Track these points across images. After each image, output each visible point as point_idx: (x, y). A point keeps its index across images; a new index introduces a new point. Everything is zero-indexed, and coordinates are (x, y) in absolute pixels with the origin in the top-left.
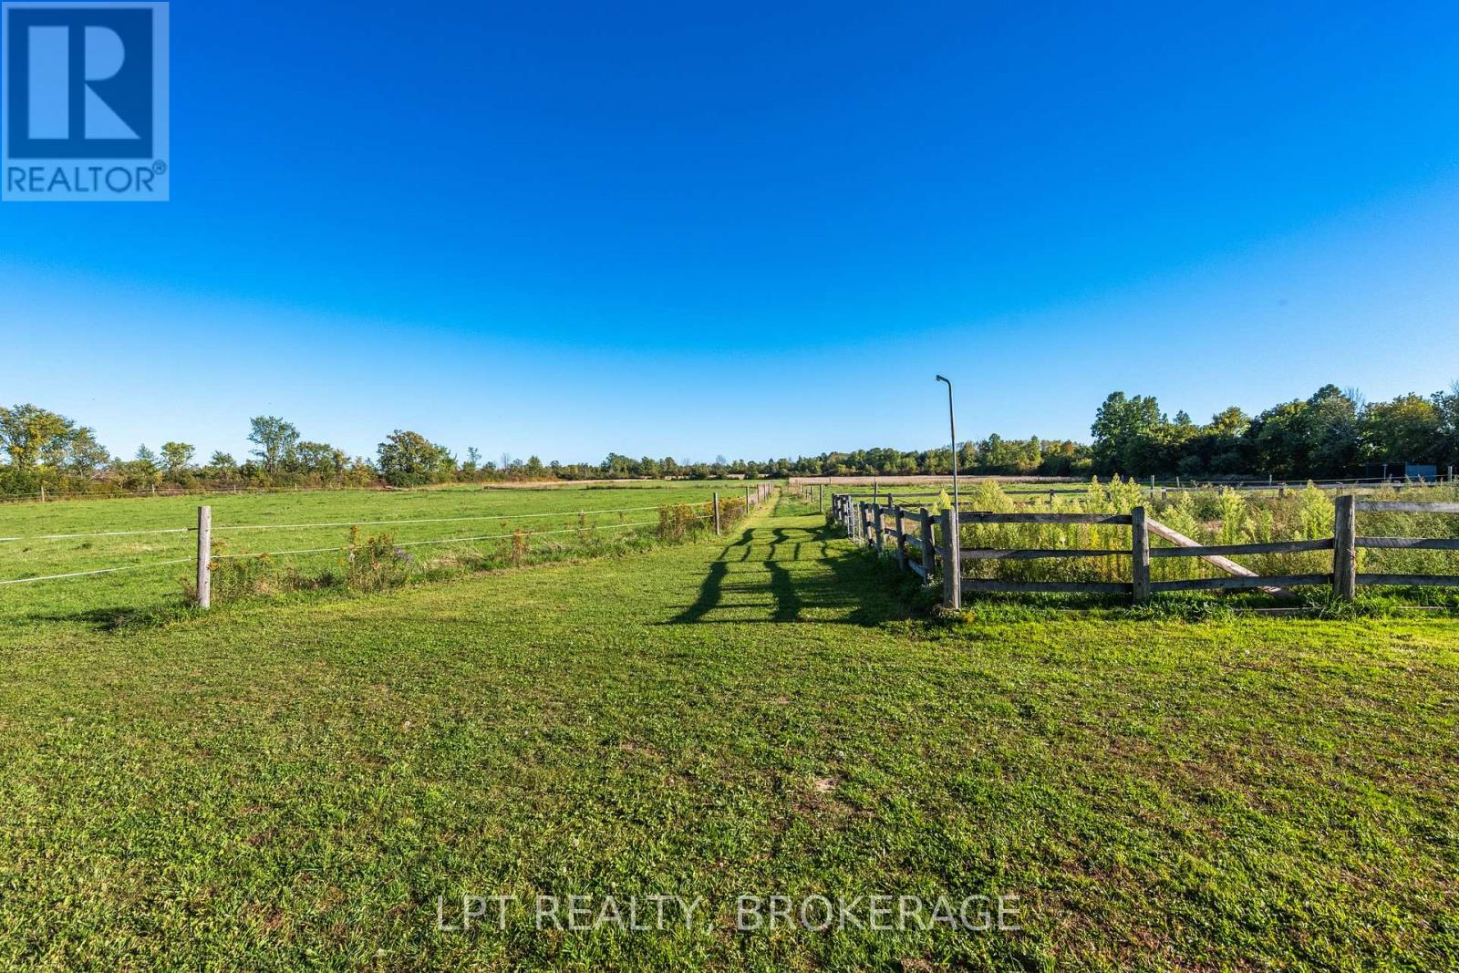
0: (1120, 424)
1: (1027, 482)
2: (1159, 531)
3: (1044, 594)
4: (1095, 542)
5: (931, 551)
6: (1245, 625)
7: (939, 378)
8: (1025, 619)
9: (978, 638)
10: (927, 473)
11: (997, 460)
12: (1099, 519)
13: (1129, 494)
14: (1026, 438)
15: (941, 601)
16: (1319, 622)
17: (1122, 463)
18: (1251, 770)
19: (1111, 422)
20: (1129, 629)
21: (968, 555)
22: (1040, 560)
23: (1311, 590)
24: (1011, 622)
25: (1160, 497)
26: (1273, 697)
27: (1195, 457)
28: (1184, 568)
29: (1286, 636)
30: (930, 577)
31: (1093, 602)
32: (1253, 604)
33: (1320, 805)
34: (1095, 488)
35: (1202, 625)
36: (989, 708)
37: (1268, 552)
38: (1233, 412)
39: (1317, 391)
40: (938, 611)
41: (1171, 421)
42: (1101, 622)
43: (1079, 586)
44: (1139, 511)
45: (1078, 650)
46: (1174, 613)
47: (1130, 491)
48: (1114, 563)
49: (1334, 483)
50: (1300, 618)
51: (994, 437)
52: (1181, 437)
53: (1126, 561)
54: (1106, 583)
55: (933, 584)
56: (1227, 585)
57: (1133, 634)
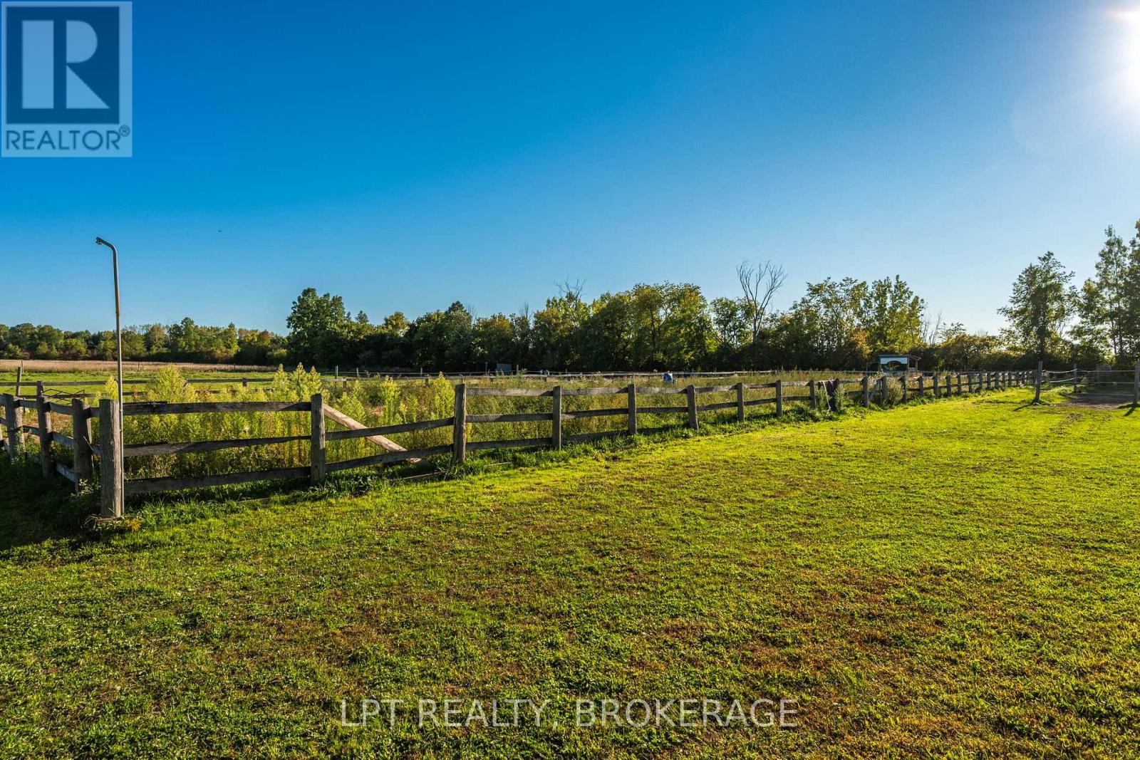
0: (312, 318)
1: (222, 371)
2: (335, 416)
3: (225, 486)
4: (279, 430)
5: (86, 451)
6: (396, 492)
7: (99, 241)
8: (203, 517)
9: (144, 546)
10: (101, 357)
11: (190, 346)
12: (282, 406)
13: (310, 383)
14: (223, 326)
15: (97, 511)
16: (444, 482)
17: (313, 354)
18: (391, 619)
19: (304, 315)
20: (306, 510)
21: (134, 452)
22: (222, 452)
23: (440, 458)
24: (186, 522)
25: (342, 386)
26: (411, 551)
27: (370, 352)
28: (354, 449)
29: (423, 497)
30: (83, 483)
31: (274, 489)
32: (402, 474)
33: (435, 633)
34: (280, 377)
35: (366, 497)
36: (146, 629)
37: (413, 430)
38: (398, 316)
39: (450, 305)
40: (92, 523)
41: (353, 320)
42: (281, 508)
43: (261, 474)
44: (317, 398)
45: (256, 541)
46: (344, 490)
47: (312, 380)
48: (296, 448)
49: (458, 375)
50: (433, 481)
51: (187, 321)
52: (360, 334)
53: (306, 445)
54: (288, 468)
55: (87, 490)
56: (385, 461)
57: (309, 515)
